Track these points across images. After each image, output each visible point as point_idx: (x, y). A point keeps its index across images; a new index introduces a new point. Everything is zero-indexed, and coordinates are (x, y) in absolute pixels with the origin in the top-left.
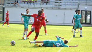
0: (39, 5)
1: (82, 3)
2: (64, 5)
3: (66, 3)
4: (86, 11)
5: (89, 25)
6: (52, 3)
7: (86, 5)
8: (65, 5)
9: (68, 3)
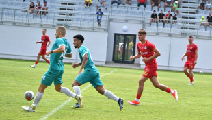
0: (25, 18)
1: (118, 18)
2: (77, 19)
3: (83, 17)
4: (125, 35)
5: (131, 66)
6: (53, 15)
7: (127, 21)
8: (81, 20)
9: (87, 17)
